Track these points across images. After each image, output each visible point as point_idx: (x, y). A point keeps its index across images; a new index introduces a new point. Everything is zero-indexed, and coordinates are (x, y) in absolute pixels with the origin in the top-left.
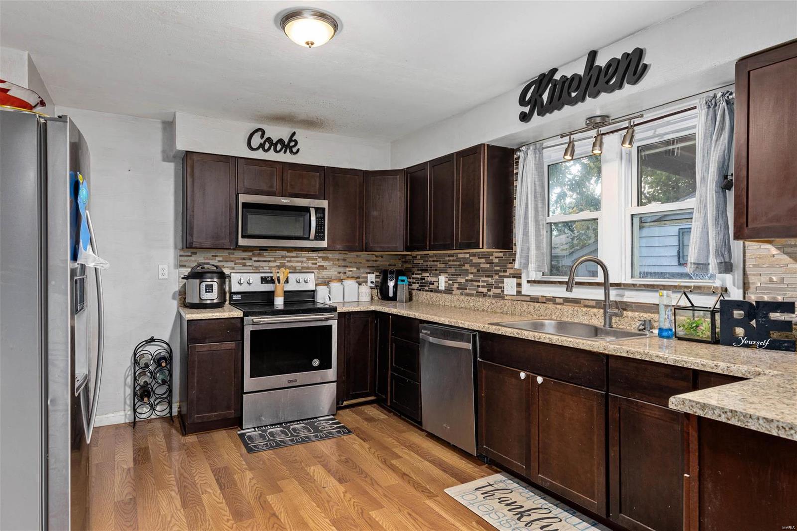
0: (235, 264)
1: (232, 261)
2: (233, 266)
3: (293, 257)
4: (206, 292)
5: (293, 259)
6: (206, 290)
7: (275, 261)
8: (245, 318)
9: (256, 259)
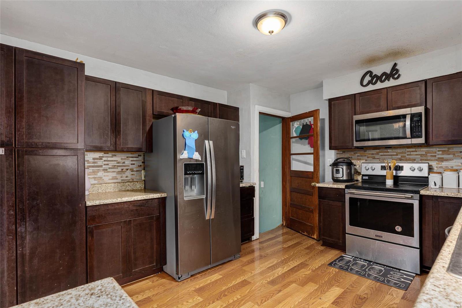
0: (368, 158)
1: (365, 156)
2: (367, 159)
3: (413, 151)
4: (336, 173)
5: (412, 153)
6: (336, 172)
7: (397, 155)
8: (346, 189)
9: (382, 154)
